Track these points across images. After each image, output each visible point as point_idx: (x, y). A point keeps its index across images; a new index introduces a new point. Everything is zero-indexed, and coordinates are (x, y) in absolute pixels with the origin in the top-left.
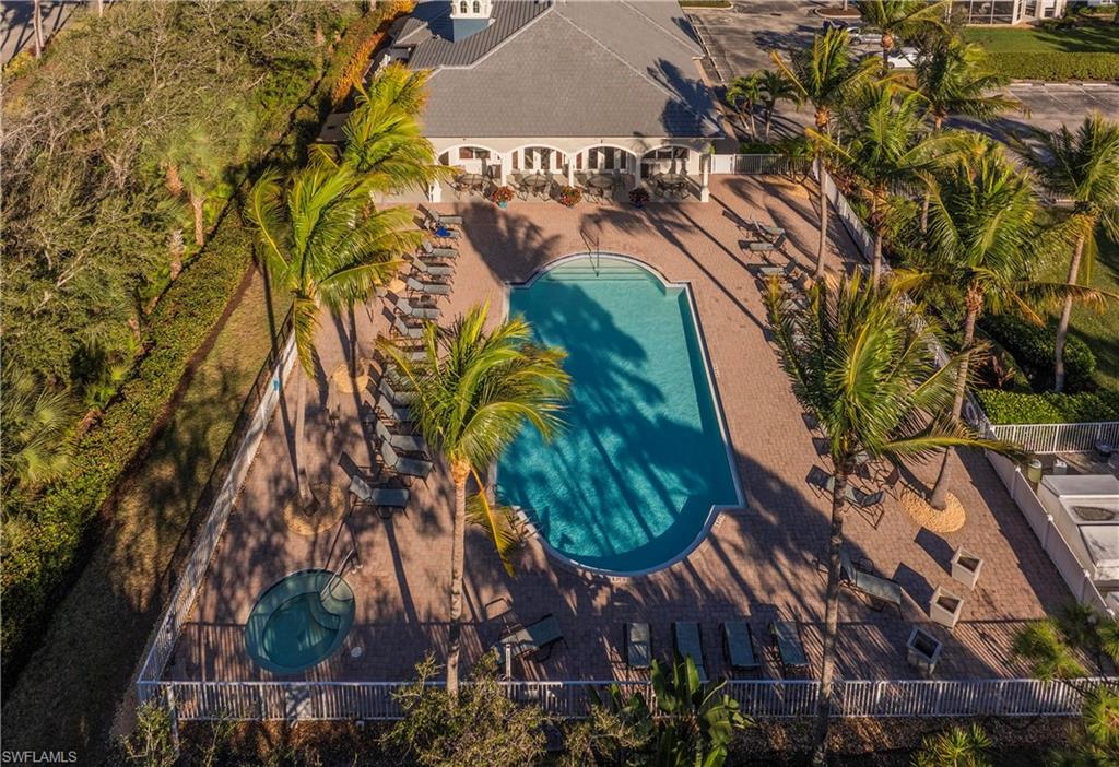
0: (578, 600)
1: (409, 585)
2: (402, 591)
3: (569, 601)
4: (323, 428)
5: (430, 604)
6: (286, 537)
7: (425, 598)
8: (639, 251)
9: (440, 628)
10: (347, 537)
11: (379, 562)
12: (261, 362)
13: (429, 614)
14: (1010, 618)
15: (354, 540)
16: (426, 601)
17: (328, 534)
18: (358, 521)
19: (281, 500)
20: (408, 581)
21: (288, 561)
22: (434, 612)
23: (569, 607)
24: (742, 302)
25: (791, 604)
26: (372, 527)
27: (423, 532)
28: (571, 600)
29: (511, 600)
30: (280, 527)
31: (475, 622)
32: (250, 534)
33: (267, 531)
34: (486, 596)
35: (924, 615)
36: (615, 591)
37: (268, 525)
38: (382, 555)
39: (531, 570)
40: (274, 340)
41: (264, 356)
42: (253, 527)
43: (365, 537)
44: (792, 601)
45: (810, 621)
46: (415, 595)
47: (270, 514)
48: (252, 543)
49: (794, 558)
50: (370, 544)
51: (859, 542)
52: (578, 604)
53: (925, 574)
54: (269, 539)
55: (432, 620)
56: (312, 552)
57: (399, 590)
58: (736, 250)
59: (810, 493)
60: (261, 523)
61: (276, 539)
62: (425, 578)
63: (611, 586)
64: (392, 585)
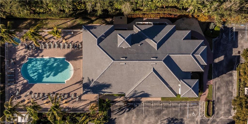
10: (24, 44)
13: (16, 53)
26: (25, 46)
27: (24, 51)
29: (18, 60)
31: (16, 57)
34: (18, 58)
36: (19, 70)
38: (22, 48)
39: (21, 62)
44: (18, 86)
46: (18, 52)
49: (22, 87)
50: (23, 46)
52: (18, 66)
59: (29, 91)
62: (20, 52)
64: (19, 49)
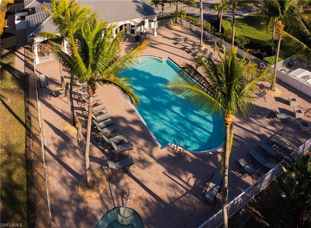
0: (213, 163)
1: (154, 192)
2: (153, 196)
3: (212, 165)
4: (72, 149)
5: (167, 195)
6: (86, 203)
7: (163, 193)
8: (147, 53)
9: (178, 201)
10: (114, 187)
11: (136, 190)
12: (24, 137)
13: (169, 199)
14: (308, 110)
15: (118, 187)
16: (165, 195)
17: (105, 191)
18: (114, 178)
19: (72, 188)
20: (153, 191)
21: (95, 212)
22: (171, 197)
23: (213, 167)
24: (187, 58)
25: (266, 131)
26: (122, 177)
28: (212, 164)
29: (193, 175)
30: (80, 200)
32: (66, 211)
33: (74, 205)
34: (185, 178)
35: (294, 118)
36: (222, 153)
37: (73, 202)
38: (134, 187)
39: (192, 161)
40: (25, 125)
41: (24, 133)
42: (66, 207)
43: (122, 183)
45: (274, 133)
46: (158, 194)
47: (71, 197)
48: (70, 214)
49: (255, 118)
51: (266, 107)
52: (215, 164)
53: (285, 108)
54: (78, 208)
55: (173, 200)
56: (103, 203)
57: (152, 197)
58: (174, 45)
60: (68, 203)
61: (82, 206)
62: (158, 186)
63: (219, 153)
